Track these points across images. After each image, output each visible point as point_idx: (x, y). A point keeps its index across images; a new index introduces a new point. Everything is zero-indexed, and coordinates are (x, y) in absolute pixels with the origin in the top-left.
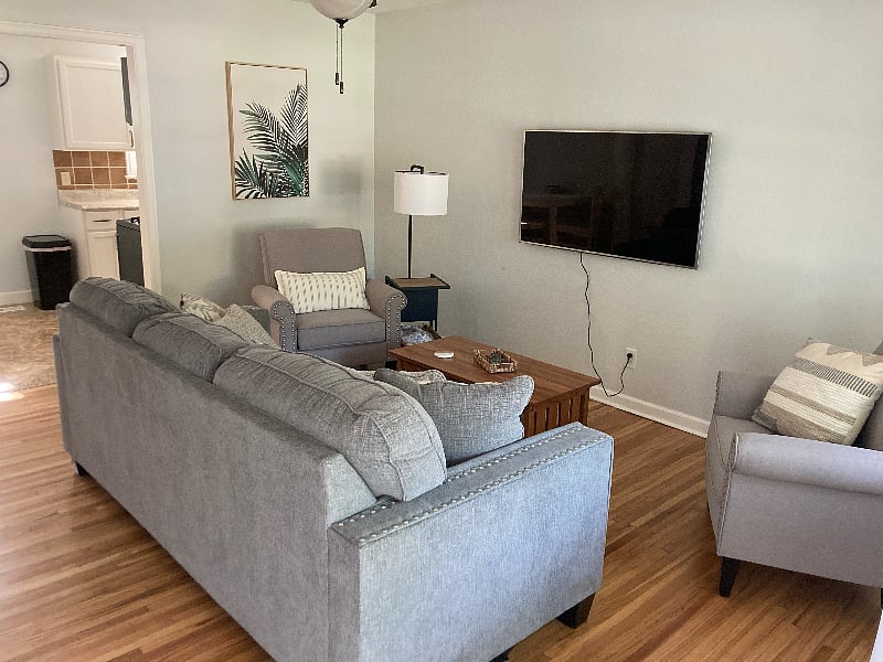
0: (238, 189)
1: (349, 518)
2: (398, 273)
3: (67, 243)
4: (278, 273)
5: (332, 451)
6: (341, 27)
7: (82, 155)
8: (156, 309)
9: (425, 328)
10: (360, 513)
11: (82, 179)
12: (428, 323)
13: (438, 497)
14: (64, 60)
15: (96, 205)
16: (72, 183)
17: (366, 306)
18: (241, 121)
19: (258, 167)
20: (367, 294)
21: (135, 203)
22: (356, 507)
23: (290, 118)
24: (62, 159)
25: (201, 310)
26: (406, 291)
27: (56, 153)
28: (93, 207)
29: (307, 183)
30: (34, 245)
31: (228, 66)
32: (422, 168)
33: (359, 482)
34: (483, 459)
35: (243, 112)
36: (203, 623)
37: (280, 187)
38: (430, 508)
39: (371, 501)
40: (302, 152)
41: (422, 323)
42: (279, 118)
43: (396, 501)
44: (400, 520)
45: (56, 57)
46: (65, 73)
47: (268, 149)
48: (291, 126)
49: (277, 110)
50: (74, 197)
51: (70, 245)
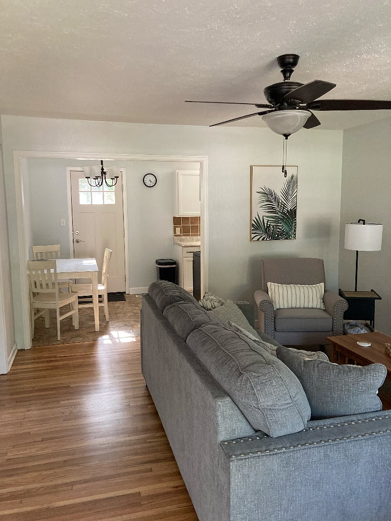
0: (253, 235)
1: (233, 440)
2: (349, 287)
3: (175, 263)
4: (269, 284)
5: (225, 393)
6: (287, 138)
7: (186, 219)
8: (178, 299)
9: (366, 325)
10: (241, 438)
11: (186, 232)
12: (368, 322)
13: (295, 439)
14: (180, 172)
15: (188, 244)
16: (181, 233)
17: (323, 307)
18: (257, 197)
19: (266, 222)
20: (324, 300)
21: (199, 243)
22: (238, 434)
23: (286, 194)
24: (177, 221)
25: (210, 301)
26: (349, 300)
27: (174, 218)
28: (187, 245)
29: (295, 231)
30: (160, 264)
31: (251, 167)
32: (364, 221)
33: (241, 417)
34: (343, 419)
35: (259, 193)
36: (177, 487)
37: (278, 234)
38: (288, 445)
39: (249, 432)
40: (293, 213)
41: (364, 322)
42: (280, 195)
43: (267, 435)
44: (264, 449)
45: (177, 171)
46: (181, 178)
47: (271, 212)
48: (287, 199)
49: (279, 190)
50: (181, 241)
51: (176, 264)
